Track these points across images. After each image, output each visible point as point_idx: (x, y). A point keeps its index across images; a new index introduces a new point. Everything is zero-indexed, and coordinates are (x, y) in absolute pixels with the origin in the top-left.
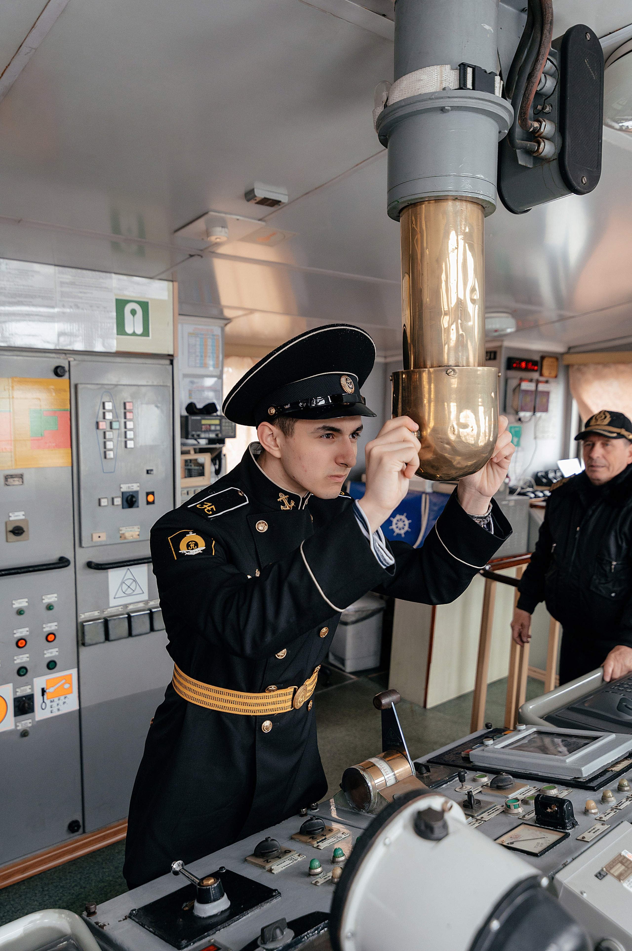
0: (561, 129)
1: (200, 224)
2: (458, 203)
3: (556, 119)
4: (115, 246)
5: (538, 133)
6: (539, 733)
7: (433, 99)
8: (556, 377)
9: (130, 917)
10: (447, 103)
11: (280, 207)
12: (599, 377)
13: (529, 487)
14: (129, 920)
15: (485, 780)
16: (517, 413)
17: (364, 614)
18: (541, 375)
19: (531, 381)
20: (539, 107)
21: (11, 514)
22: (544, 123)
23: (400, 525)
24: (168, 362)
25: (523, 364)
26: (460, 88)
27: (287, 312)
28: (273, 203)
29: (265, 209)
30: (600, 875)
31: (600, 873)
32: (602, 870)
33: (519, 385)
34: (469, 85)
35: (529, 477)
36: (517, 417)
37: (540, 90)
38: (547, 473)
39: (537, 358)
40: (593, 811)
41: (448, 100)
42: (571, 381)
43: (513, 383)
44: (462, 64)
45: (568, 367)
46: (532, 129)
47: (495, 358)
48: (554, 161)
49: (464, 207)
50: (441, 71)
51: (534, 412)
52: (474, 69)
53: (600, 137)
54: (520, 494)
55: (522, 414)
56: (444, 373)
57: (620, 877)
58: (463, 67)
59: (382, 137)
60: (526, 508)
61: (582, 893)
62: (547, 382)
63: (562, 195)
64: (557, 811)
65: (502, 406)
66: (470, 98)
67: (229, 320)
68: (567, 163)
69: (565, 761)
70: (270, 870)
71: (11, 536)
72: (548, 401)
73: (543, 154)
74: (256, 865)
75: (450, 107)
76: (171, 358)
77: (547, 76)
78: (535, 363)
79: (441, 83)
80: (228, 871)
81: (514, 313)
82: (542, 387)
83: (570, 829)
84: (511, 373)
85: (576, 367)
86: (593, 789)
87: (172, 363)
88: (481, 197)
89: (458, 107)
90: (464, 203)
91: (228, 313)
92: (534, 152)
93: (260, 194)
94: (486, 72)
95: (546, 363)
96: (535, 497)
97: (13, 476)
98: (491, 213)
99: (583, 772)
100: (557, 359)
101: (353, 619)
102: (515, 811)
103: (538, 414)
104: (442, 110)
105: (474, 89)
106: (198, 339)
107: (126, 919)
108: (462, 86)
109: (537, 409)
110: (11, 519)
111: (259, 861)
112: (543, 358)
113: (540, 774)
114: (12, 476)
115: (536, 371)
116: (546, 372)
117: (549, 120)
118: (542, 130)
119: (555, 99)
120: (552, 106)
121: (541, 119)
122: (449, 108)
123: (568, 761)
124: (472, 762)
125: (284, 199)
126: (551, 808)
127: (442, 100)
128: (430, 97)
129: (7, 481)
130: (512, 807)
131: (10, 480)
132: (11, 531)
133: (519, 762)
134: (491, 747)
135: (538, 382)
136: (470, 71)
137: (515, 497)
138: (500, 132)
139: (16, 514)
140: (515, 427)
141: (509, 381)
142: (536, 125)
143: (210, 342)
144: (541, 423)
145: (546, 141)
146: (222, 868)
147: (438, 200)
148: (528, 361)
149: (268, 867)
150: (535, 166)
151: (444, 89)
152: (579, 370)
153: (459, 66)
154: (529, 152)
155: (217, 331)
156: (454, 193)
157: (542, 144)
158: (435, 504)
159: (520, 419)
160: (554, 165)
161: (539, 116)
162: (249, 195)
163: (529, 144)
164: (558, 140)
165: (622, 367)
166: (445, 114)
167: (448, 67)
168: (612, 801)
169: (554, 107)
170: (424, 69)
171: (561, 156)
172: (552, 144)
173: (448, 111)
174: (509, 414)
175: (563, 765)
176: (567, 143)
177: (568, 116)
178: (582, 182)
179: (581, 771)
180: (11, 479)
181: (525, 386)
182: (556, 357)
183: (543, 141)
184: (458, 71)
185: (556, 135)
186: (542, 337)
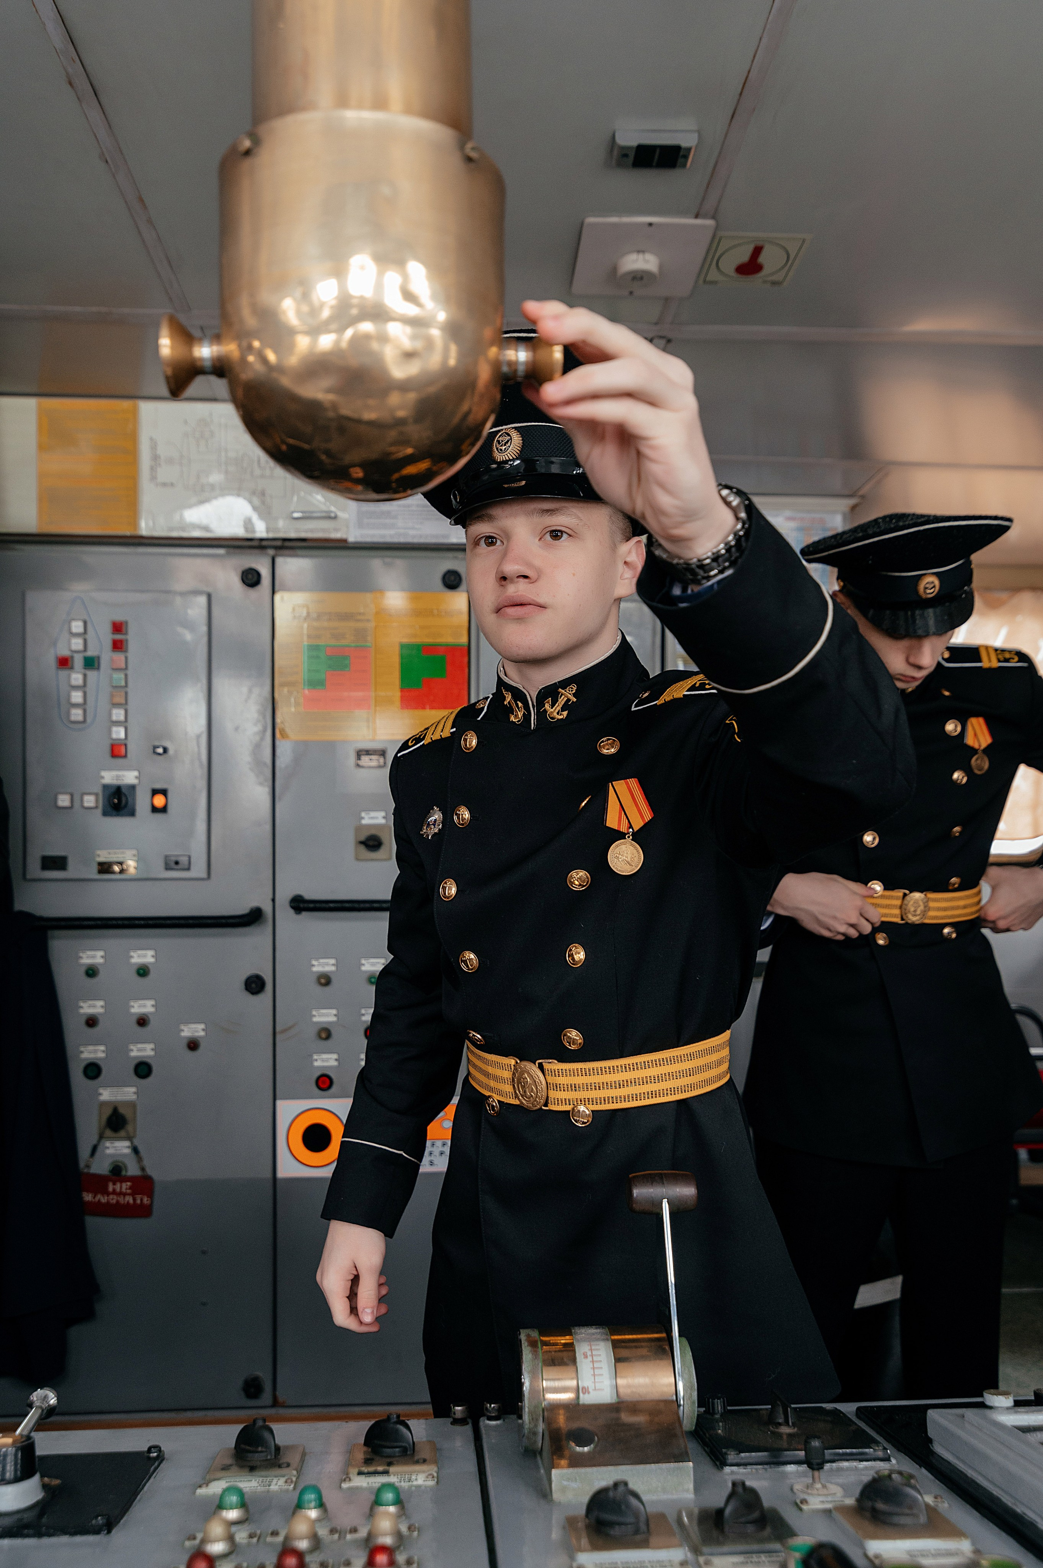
21: (363, 814)
28: (669, 154)
71: (364, 852)
93: (628, 139)
97: (370, 752)
110: (364, 822)
114: (368, 752)
125: (688, 140)
129: (360, 759)
131: (365, 760)
132: (362, 843)
139: (373, 814)
162: (615, 151)
180: (366, 756)
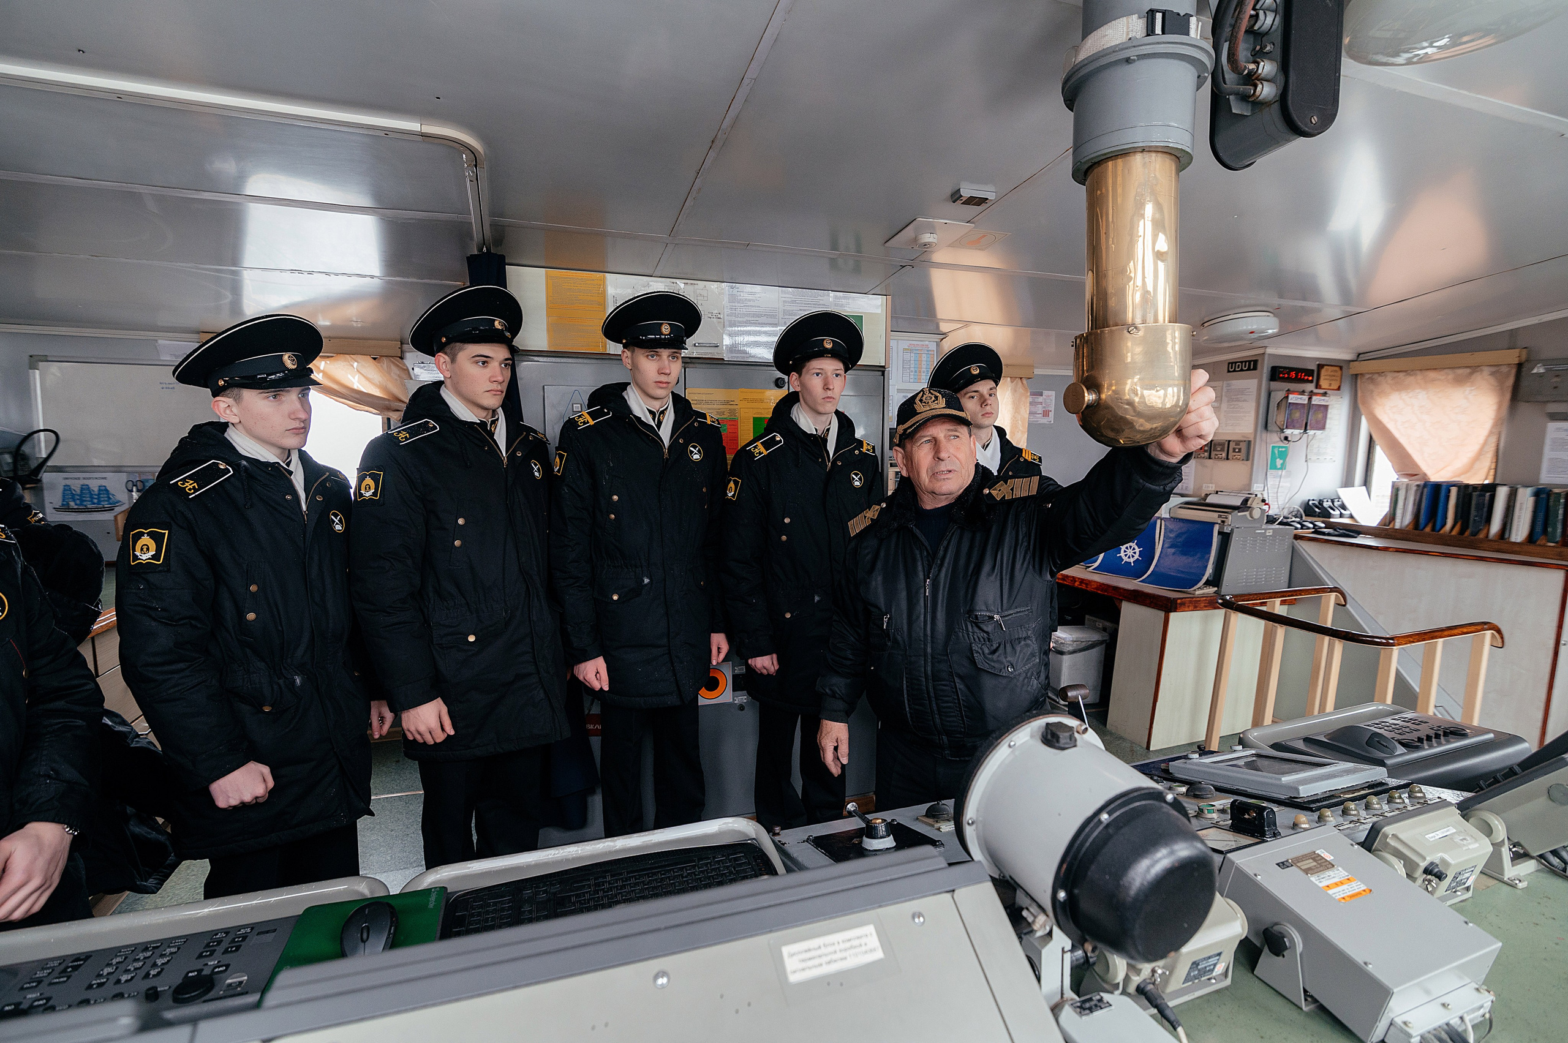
0: (1284, 67)
1: (909, 232)
2: (1146, 155)
3: (1279, 58)
4: (833, 263)
5: (1256, 76)
6: (1258, 756)
7: (1117, 51)
8: (1339, 389)
9: (807, 842)
10: (1132, 53)
11: (988, 205)
12: (1399, 387)
13: (1296, 516)
14: (806, 843)
15: (1184, 789)
16: (1282, 431)
17: (1083, 645)
18: (1318, 386)
19: (1303, 393)
20: (1258, 48)
22: (1262, 63)
23: (1130, 552)
24: (880, 373)
25: (1293, 374)
26: (1148, 35)
27: (1009, 324)
28: (981, 201)
29: (973, 209)
30: (1283, 865)
31: (1283, 863)
32: (1287, 861)
33: (1287, 397)
34: (1158, 30)
35: (1296, 505)
36: (1283, 436)
37: (1259, 29)
38: (1321, 502)
39: (1313, 366)
40: (1303, 826)
41: (1133, 49)
42: (1359, 394)
43: (1278, 396)
44: (1150, 10)
45: (1356, 377)
46: (1246, 72)
47: (1255, 368)
48: (1276, 104)
49: (1153, 158)
50: (1128, 23)
51: (1306, 429)
52: (1164, 13)
53: (1338, 70)
54: (1281, 523)
55: (1288, 432)
56: (1125, 331)
57: (1307, 871)
58: (1151, 13)
59: (1068, 102)
60: (1289, 539)
61: (1256, 875)
62: (1325, 394)
63: (1288, 141)
64: (1254, 818)
65: (1264, 423)
66: (1158, 43)
67: (945, 335)
68: (1290, 102)
69: (1281, 779)
70: (939, 829)
72: (1325, 417)
73: (1260, 98)
74: (926, 823)
75: (1137, 56)
76: (883, 369)
77: (1267, 12)
78: (1310, 372)
79: (1128, 34)
80: (898, 823)
81: (1276, 311)
82: (1316, 400)
83: (1270, 838)
84: (1275, 385)
85: (1367, 376)
86: (1311, 810)
87: (883, 375)
88: (1171, 145)
89: (1145, 55)
90: (1154, 155)
91: (944, 327)
92: (1250, 97)
93: (966, 193)
94: (1179, 14)
95: (1323, 372)
96: (1302, 528)
98: (1189, 164)
99: (1301, 792)
100: (1341, 368)
101: (1071, 648)
102: (1209, 816)
103: (1311, 432)
104: (1128, 61)
105: (1163, 33)
106: (913, 355)
107: (804, 842)
108: (1150, 31)
109: (1308, 427)
111: (930, 821)
112: (1320, 367)
113: (1249, 790)
115: (1311, 382)
116: (1324, 383)
117: (1270, 59)
118: (1260, 71)
119: (1278, 38)
120: (1274, 44)
121: (1259, 60)
122: (1135, 57)
123: (1283, 779)
124: (1171, 773)
125: (991, 196)
126: (1249, 815)
127: (1126, 51)
128: (1114, 50)
130: (1206, 812)
133: (1224, 776)
134: (1195, 761)
135: (1311, 394)
136: (1159, 16)
137: (1275, 526)
138: (1199, 77)
140: (1279, 447)
141: (1273, 394)
142: (1252, 66)
143: (924, 357)
144: (1315, 444)
145: (1265, 83)
146: (893, 820)
147: (1124, 153)
148: (1298, 370)
149: (937, 825)
150: (1253, 114)
151: (1130, 39)
152: (1372, 380)
153: (1147, 13)
154: (1244, 98)
155: (933, 346)
156: (1140, 145)
157: (1260, 87)
158: (1171, 531)
159: (1286, 438)
160: (1276, 108)
161: (1257, 56)
162: (956, 196)
163: (1242, 88)
164: (1281, 79)
165: (1432, 374)
166: (1130, 65)
167: (1135, 17)
168: (1331, 821)
169: (1276, 45)
170: (1109, 24)
171: (1283, 98)
172: (1273, 85)
173: (1134, 61)
174: (1272, 431)
175: (1278, 782)
176: (1291, 81)
177: (1292, 51)
178: (1311, 122)
179: (1297, 790)
181: (1293, 398)
182: (1339, 366)
183: (1261, 83)
184: (1146, 19)
185: (1278, 74)
186: (1320, 342)
